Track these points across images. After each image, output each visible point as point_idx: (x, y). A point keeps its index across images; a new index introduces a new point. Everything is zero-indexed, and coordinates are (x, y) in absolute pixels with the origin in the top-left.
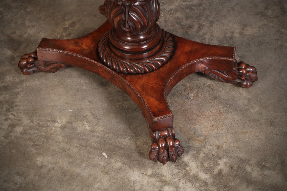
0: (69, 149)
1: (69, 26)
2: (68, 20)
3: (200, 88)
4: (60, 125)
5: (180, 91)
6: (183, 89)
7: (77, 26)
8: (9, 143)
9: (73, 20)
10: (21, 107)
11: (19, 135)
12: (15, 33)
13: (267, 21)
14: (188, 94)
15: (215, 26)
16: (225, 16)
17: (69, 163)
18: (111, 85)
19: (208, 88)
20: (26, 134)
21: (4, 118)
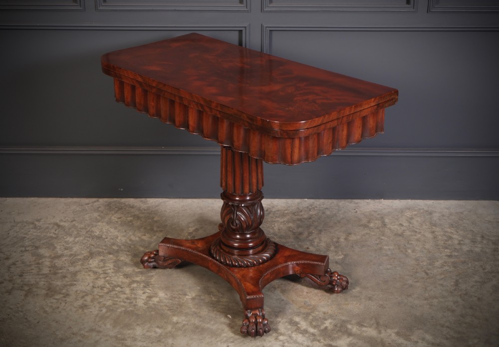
0: (199, 313)
2: (192, 227)
4: (190, 297)
7: (201, 232)
8: (148, 308)
9: (196, 227)
10: (156, 285)
11: (155, 302)
17: (200, 321)
20: (162, 302)
21: (142, 292)
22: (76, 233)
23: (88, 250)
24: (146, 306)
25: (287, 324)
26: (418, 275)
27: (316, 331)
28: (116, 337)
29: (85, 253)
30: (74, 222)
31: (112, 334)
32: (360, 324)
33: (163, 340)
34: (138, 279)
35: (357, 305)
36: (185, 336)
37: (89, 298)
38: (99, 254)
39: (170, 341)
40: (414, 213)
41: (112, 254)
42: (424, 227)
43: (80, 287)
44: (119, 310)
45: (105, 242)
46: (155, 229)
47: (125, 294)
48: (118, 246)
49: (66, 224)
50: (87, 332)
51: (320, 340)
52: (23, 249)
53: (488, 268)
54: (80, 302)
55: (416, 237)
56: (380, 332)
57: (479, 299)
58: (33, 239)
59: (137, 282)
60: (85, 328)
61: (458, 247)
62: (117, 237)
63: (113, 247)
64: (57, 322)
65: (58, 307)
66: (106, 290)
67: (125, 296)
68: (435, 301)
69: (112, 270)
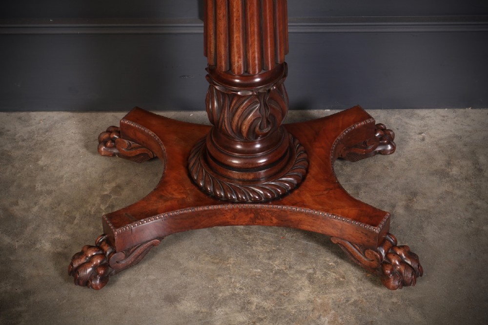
1: (110, 193)
2: (109, 182)
3: (339, 307)
5: (305, 313)
6: (310, 308)
7: (126, 192)
9: (118, 181)
12: (17, 204)
13: (451, 187)
14: (319, 318)
15: (363, 194)
16: (378, 176)
18: (184, 300)
19: (353, 308)
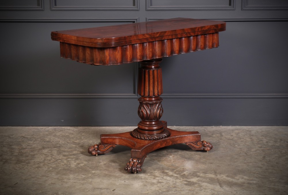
3: (175, 155)
4: (103, 164)
5: (165, 155)
14: (169, 156)
20: (86, 166)
22: (35, 140)
23: (42, 146)
24: (76, 167)
25: (161, 173)
26: (240, 154)
27: (178, 175)
28: (58, 179)
29: (40, 147)
30: (33, 136)
31: (56, 177)
32: (205, 173)
33: (86, 179)
34: (72, 157)
35: (204, 166)
36: (99, 178)
37: (42, 164)
38: (48, 148)
39: (90, 180)
40: (240, 131)
41: (56, 148)
42: (246, 136)
43: (36, 160)
44: (60, 169)
45: (52, 143)
46: (82, 138)
47: (64, 162)
48: (59, 144)
49: (29, 137)
50: (40, 177)
51: (180, 179)
52: (3, 146)
53: (284, 151)
54: (37, 166)
55: (241, 140)
56: (217, 176)
57: (277, 163)
58: (8, 142)
59: (71, 158)
60: (39, 175)
61: (266, 144)
62: (60, 141)
63: (57, 145)
64: (22, 173)
65: (23, 168)
66: (52, 161)
67: (64, 163)
68: (251, 164)
69: (56, 154)
